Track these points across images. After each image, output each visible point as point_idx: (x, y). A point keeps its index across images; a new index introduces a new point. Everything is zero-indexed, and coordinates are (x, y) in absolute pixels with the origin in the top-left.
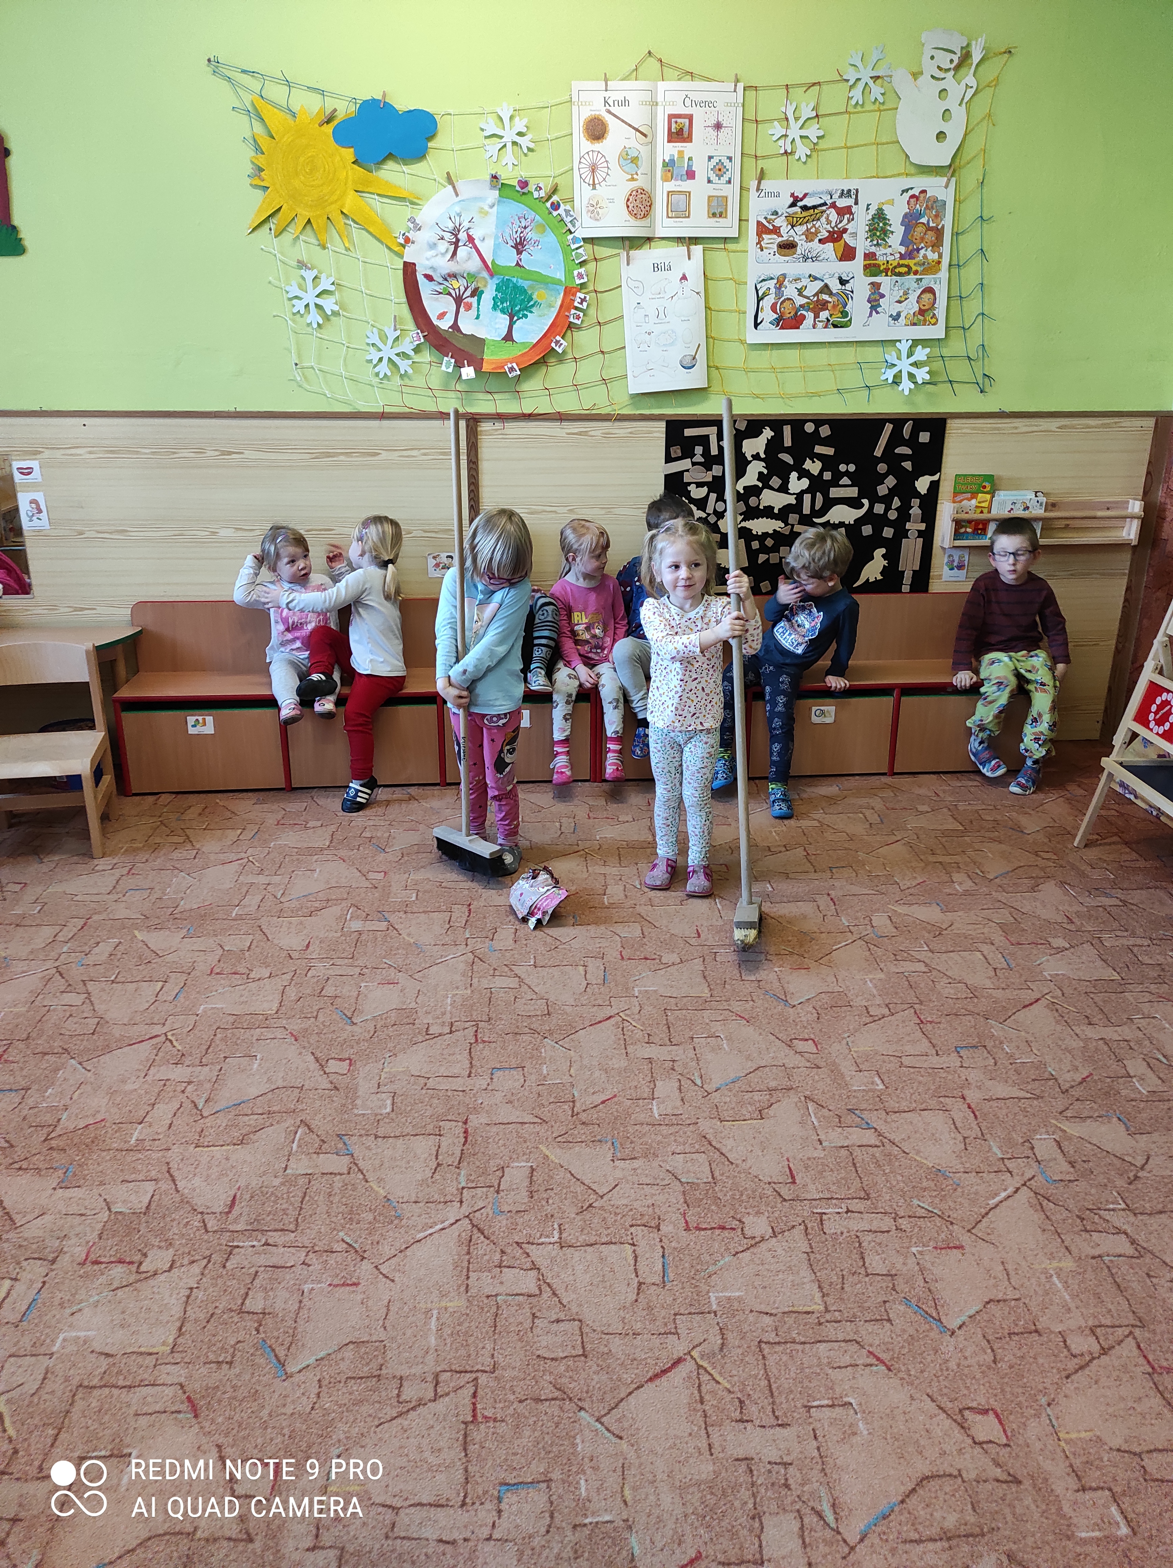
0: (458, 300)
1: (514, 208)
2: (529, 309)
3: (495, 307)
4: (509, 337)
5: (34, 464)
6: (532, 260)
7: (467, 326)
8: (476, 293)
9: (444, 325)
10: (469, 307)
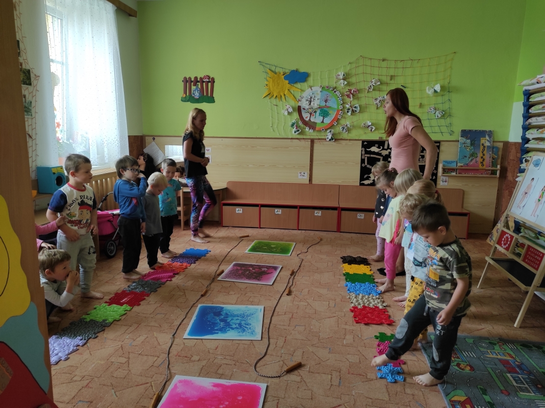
0: (311, 114)
1: (325, 92)
2: (328, 115)
3: (319, 115)
4: (323, 122)
5: (210, 149)
6: (329, 104)
7: (312, 120)
8: (315, 112)
9: (307, 119)
10: (313, 115)
